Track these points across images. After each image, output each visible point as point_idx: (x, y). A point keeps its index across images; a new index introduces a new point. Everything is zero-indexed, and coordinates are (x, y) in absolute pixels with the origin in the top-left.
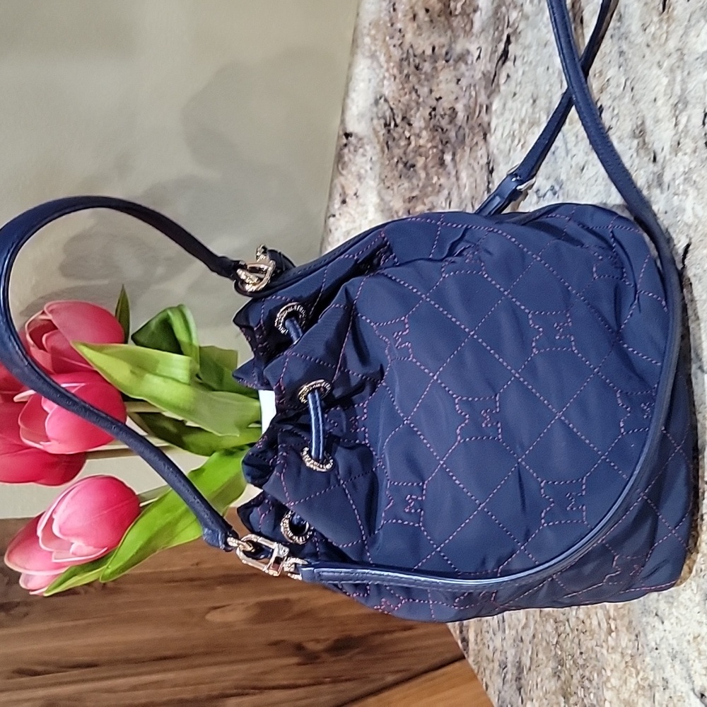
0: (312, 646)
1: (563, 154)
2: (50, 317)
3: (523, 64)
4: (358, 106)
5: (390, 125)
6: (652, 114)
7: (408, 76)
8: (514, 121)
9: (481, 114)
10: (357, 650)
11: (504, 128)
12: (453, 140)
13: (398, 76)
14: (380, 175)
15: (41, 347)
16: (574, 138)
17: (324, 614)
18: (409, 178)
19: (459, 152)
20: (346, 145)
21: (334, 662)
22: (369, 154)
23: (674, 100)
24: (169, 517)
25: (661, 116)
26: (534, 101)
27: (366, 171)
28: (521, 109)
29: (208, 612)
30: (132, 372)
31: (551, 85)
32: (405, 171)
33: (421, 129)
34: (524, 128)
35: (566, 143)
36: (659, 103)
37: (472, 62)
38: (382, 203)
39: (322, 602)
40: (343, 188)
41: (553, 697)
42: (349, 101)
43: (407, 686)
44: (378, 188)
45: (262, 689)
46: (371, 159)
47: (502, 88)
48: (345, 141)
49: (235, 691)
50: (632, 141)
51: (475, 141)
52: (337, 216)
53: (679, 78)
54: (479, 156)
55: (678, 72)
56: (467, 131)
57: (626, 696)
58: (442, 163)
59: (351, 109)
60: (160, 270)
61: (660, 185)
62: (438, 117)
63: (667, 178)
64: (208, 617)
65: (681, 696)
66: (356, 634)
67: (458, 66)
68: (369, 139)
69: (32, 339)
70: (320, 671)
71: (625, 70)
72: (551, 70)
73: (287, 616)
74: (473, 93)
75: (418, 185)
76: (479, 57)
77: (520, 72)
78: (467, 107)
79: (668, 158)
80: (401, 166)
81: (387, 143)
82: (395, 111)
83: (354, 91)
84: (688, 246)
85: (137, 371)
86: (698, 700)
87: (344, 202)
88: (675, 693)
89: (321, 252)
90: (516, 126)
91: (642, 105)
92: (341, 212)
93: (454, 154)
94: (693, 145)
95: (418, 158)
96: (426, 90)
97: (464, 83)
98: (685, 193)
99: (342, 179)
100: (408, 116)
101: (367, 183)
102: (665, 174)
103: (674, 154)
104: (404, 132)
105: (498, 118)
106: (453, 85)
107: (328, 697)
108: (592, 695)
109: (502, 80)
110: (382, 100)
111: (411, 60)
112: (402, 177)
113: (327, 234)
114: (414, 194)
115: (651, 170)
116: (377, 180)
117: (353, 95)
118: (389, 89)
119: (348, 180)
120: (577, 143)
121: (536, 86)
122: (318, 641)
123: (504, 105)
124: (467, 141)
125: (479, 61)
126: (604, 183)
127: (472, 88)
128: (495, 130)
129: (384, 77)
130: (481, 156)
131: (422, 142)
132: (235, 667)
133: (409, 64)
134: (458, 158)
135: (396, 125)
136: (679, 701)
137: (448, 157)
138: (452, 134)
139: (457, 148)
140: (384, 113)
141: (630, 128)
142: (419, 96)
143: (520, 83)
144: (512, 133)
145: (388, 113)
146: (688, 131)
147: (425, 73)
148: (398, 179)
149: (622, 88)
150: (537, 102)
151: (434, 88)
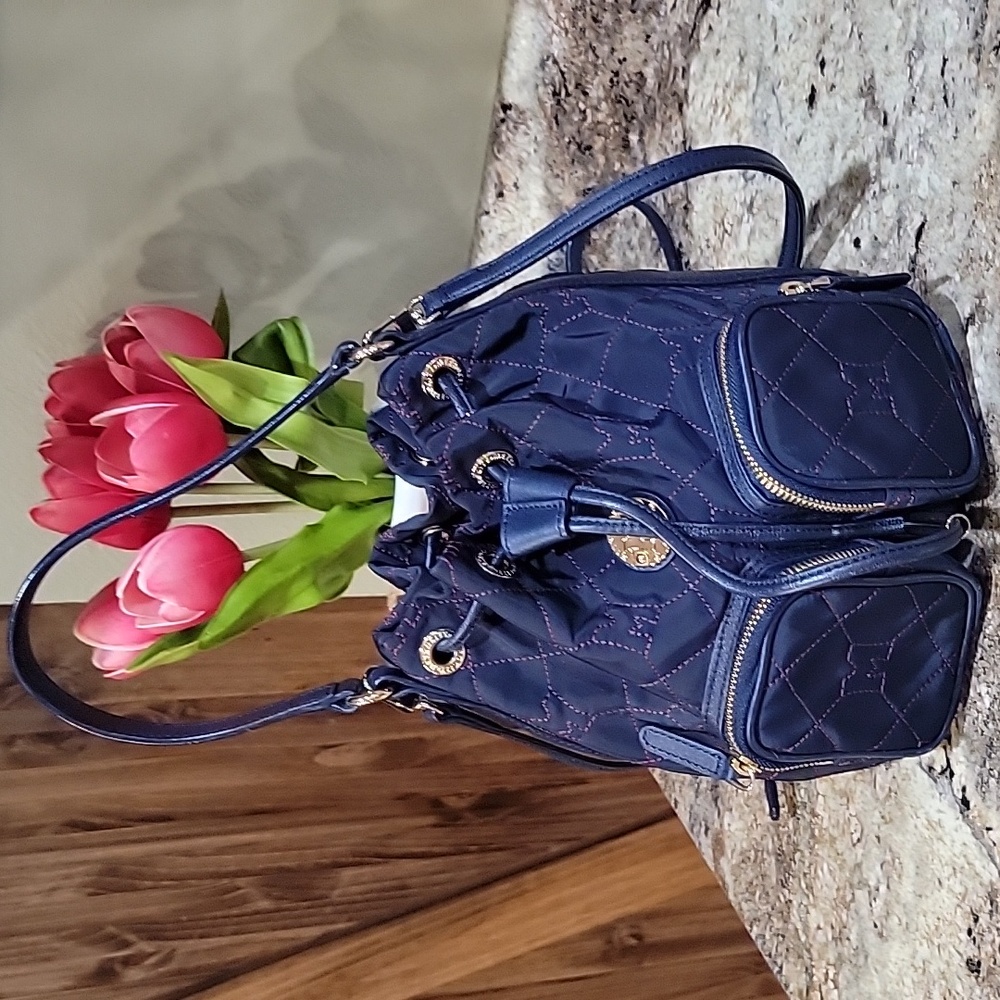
0: (452, 802)
1: (776, 123)
2: (133, 323)
3: (729, 13)
4: (518, 70)
5: (559, 94)
6: (883, 66)
7: (583, 30)
8: (716, 86)
9: (677, 79)
10: (512, 810)
11: (704, 96)
12: (641, 114)
13: (571, 29)
14: (546, 157)
15: (121, 360)
16: (789, 103)
17: (468, 761)
18: (584, 165)
19: (648, 129)
20: (503, 121)
21: (481, 825)
22: (532, 134)
23: (909, 47)
24: (280, 577)
25: (893, 68)
26: (742, 59)
27: (529, 154)
28: (726, 71)
29: (316, 753)
30: (236, 394)
31: (763, 38)
32: (578, 153)
33: (599, 100)
34: (729, 94)
35: (780, 109)
36: (892, 51)
37: (666, 13)
38: (549, 196)
39: (466, 744)
40: (499, 176)
41: (757, 802)
42: (507, 63)
43: (576, 858)
44: (544, 176)
45: (387, 857)
46: (536, 138)
47: (703, 44)
48: (502, 115)
49: (351, 859)
50: (858, 102)
51: (668, 114)
52: (492, 213)
53: (914, 20)
54: (673, 133)
55: (914, 12)
56: (658, 102)
57: (843, 785)
58: (626, 145)
59: (510, 73)
60: (264, 281)
61: (891, 153)
62: (622, 84)
63: (899, 144)
64: (318, 759)
65: (907, 774)
66: (511, 787)
67: (647, 18)
68: (532, 111)
69: (110, 351)
70: (463, 836)
71: (852, 12)
72: (762, 18)
73: (420, 761)
74: (667, 53)
75: (595, 174)
76: (674, 6)
77: (725, 23)
78: (658, 71)
79: (900, 118)
80: (573, 147)
81: (556, 118)
82: (566, 76)
83: (515, 49)
84: (923, 225)
85: (242, 393)
86: (926, 776)
87: (501, 195)
88: (899, 771)
89: (470, 262)
90: (720, 91)
91: (871, 56)
92: (496, 208)
93: (641, 134)
94: (929, 101)
95: (596, 138)
96: (606, 48)
97: (655, 40)
98: (920, 159)
99: (498, 164)
100: (583, 83)
101: (530, 169)
102: (897, 139)
103: (907, 113)
104: (577, 103)
105: (696, 83)
106: (641, 43)
107: (474, 872)
108: (802, 791)
109: (703, 35)
110: (550, 62)
111: (588, 9)
112: (576, 163)
113: (479, 239)
114: (590, 186)
115: (880, 136)
116: (543, 167)
117: (512, 55)
118: (559, 46)
119: (505, 166)
120: (793, 108)
121: (744, 39)
122: (460, 795)
123: (705, 67)
124: (658, 116)
125: (675, 11)
126: (824, 156)
127: (665, 47)
128: (693, 98)
129: (553, 31)
130: (676, 133)
131: (600, 117)
132: (352, 827)
133: (584, 15)
134: (646, 138)
135: (568, 94)
136: (903, 780)
137: (634, 138)
138: (640, 108)
139: (646, 125)
140: (553, 78)
141: (857, 85)
142: (597, 57)
143: (725, 37)
144: (714, 102)
145: (558, 78)
146: (924, 83)
147: (606, 27)
148: (570, 165)
149: (848, 35)
150: (746, 60)
151: (617, 46)
